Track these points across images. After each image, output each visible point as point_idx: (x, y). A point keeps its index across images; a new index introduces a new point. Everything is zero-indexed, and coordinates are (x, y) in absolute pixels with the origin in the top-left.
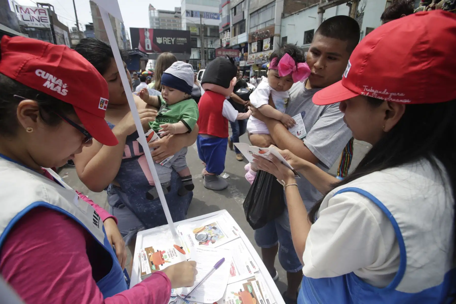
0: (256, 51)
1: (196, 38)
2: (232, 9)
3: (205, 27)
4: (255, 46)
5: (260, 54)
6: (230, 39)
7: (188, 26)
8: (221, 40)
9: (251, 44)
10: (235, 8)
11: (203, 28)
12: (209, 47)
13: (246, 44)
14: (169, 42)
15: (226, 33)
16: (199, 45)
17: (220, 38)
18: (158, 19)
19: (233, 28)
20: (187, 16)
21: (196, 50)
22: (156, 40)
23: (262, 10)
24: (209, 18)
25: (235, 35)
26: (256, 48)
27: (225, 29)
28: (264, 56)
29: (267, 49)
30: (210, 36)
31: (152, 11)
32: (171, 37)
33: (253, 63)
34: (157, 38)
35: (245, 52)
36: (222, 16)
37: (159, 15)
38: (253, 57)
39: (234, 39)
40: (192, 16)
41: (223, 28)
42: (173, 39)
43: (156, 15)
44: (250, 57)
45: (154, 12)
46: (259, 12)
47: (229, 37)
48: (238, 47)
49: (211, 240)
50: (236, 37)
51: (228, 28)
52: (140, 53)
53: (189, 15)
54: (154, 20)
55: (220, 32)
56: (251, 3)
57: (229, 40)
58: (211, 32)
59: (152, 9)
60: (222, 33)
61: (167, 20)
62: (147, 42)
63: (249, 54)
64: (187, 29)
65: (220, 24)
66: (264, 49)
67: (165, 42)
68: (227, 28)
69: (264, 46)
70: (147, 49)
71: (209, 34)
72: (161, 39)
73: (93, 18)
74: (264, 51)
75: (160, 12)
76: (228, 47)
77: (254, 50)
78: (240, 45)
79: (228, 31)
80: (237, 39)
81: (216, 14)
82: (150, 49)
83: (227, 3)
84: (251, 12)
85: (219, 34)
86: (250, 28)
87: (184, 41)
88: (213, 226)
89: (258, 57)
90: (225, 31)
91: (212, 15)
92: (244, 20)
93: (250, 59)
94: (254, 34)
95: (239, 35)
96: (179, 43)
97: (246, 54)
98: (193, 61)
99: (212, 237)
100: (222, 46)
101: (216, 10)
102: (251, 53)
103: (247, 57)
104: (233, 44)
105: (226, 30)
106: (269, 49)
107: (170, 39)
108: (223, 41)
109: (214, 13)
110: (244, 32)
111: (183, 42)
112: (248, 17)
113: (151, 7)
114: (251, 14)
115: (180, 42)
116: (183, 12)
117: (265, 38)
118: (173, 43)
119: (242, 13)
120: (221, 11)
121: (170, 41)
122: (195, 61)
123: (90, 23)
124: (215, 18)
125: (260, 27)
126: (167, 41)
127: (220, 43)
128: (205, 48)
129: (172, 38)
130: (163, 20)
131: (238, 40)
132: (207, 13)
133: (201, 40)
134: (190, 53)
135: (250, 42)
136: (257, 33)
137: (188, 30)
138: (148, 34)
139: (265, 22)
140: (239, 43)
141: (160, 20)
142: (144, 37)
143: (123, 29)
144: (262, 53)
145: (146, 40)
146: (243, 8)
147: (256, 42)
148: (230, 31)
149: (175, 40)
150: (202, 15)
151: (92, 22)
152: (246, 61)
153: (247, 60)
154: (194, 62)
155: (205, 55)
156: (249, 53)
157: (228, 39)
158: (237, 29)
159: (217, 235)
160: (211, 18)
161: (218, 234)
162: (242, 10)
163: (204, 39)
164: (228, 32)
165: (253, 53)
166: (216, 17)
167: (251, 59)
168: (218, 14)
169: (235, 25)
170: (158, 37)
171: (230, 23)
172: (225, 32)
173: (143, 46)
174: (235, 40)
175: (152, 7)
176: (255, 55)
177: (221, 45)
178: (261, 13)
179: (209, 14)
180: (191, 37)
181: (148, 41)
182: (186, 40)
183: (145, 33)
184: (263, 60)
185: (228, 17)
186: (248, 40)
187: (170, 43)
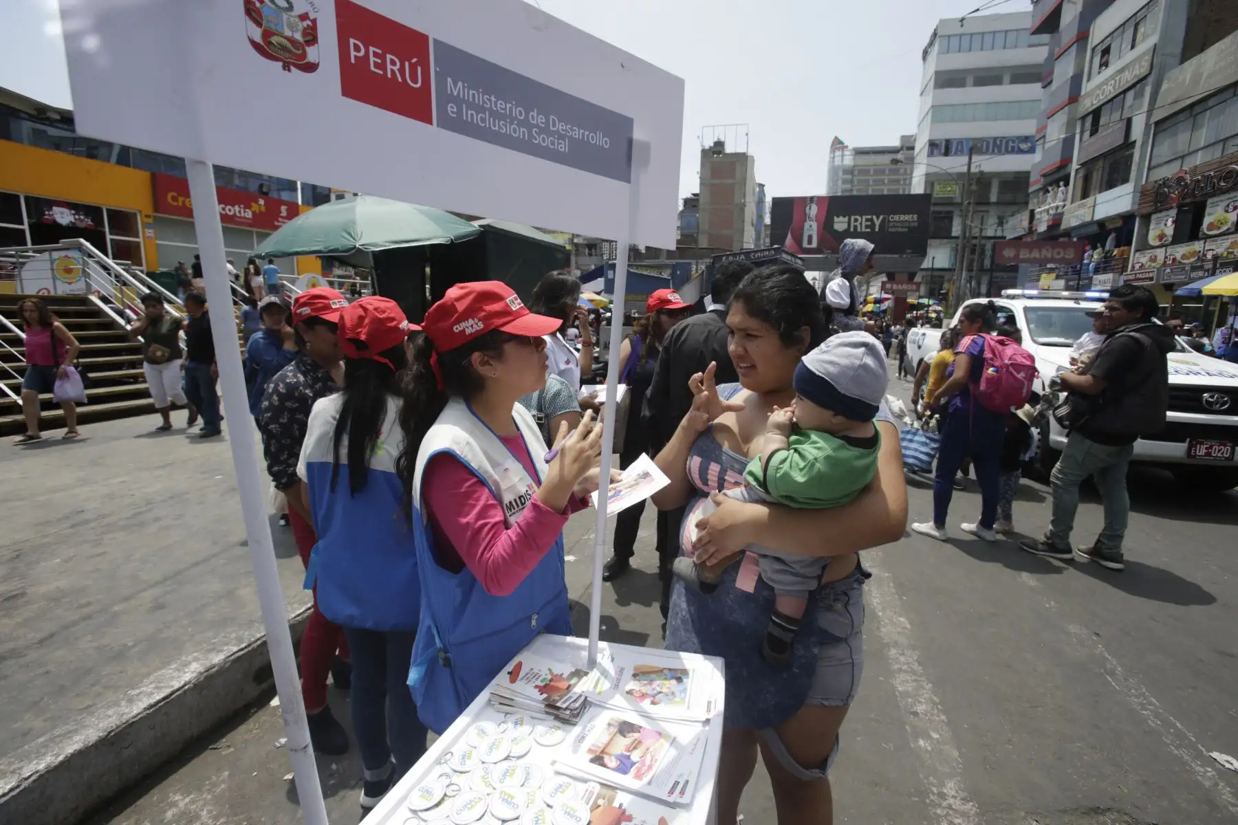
0: (1170, 239)
1: (951, 212)
2: (1083, 118)
3: (983, 180)
4: (1164, 225)
5: (1180, 251)
6: (1064, 206)
7: (930, 180)
8: (1032, 213)
9: (1146, 219)
10: (1096, 113)
11: (974, 182)
12: (990, 233)
13: (1128, 218)
14: (867, 227)
15: (1053, 189)
16: (956, 230)
17: (1031, 207)
18: (850, 171)
19: (1081, 174)
20: (931, 154)
21: (946, 244)
22: (833, 222)
23: (1211, 103)
24: (1000, 153)
25: (1085, 195)
26: (1169, 230)
27: (1050, 179)
28: (1205, 255)
29: (1224, 228)
30: (997, 204)
31: (838, 153)
32: (872, 215)
33: (1151, 279)
34: (836, 219)
35: (1117, 246)
36: (1044, 143)
37: (854, 159)
38: (1153, 259)
39: (1084, 205)
40: (947, 153)
41: (1044, 176)
42: (878, 218)
43: (848, 161)
44: (1138, 259)
45: (843, 156)
46: (1197, 109)
47: (1064, 200)
48: (1095, 229)
49: (654, 696)
50: (1089, 201)
51: (1062, 173)
52: (784, 256)
53: (936, 152)
54: (841, 173)
55: (1031, 189)
56: (1165, 86)
57: (1060, 210)
58: (1000, 193)
59: (838, 149)
60: (1038, 191)
61: (875, 170)
62: (809, 230)
63: (1137, 251)
64: (925, 189)
65: (1035, 165)
66: (1206, 231)
67: (855, 227)
68: (1057, 177)
69: (1207, 221)
70: (805, 245)
71: (993, 198)
72: (846, 219)
73: (701, 184)
74: (1207, 237)
75: (860, 152)
76: (1055, 233)
77: (1161, 237)
78: (1101, 223)
79: (1061, 183)
80: (1093, 204)
81: (1026, 139)
82: (814, 245)
83: (1067, 102)
84: (1158, 115)
85: (1028, 195)
86: (1149, 169)
87: (909, 222)
88: (679, 675)
89: (1174, 260)
90: (1051, 185)
91: (1013, 142)
92: (1128, 145)
93: (1137, 266)
94: (1165, 183)
95: (1100, 192)
96: (894, 226)
97: (1122, 253)
98: (929, 273)
99: (660, 693)
100: (1031, 231)
101: (1028, 127)
102: (1144, 246)
103: (1126, 260)
104: (1074, 223)
105: (1056, 183)
106: (1233, 230)
107: (871, 220)
108: (1037, 216)
109: (1018, 138)
110: (1125, 180)
111: (907, 225)
112: (1146, 134)
113: (838, 144)
114: (1157, 123)
115: (899, 225)
116: (921, 145)
117: (1213, 195)
118: (877, 230)
119: (1123, 125)
120: (1042, 129)
121: (869, 223)
122: (936, 273)
123: (693, 194)
124: (1021, 151)
125: (1199, 159)
126: (861, 224)
127: (1026, 224)
128: (975, 238)
129: (874, 217)
130: (865, 172)
131: (1097, 208)
132: (995, 139)
133: (964, 217)
134: (922, 252)
135: (1144, 211)
136: (1180, 179)
137: (928, 192)
138: (813, 210)
139: (1225, 140)
140: (1098, 216)
141: (856, 173)
142: (804, 217)
143: (761, 201)
144: (1198, 246)
145: (807, 225)
146: (1131, 106)
147: (1172, 208)
148: (1067, 185)
149: (884, 220)
150: (975, 147)
151: (697, 191)
152: (1121, 274)
153: (1124, 269)
154: (932, 277)
155: (972, 256)
156: (1136, 246)
157: (1057, 207)
158: (1096, 177)
159: (673, 693)
160: (1007, 152)
161: (677, 694)
162: (1126, 116)
163: (975, 212)
164: (1062, 188)
165: (1153, 247)
166: (1024, 146)
167: (1142, 266)
168: (1033, 137)
169: (1088, 165)
170: (838, 217)
171: (1070, 160)
172: (1050, 188)
173: (798, 240)
174: (1081, 212)
175: (841, 143)
176: (1160, 253)
177: (1030, 228)
178: (1208, 113)
179: (1001, 141)
180: (932, 208)
181: (811, 226)
182: (916, 219)
183: (808, 208)
184: (1194, 268)
185: (1068, 144)
186: (1136, 207)
187: (869, 230)
